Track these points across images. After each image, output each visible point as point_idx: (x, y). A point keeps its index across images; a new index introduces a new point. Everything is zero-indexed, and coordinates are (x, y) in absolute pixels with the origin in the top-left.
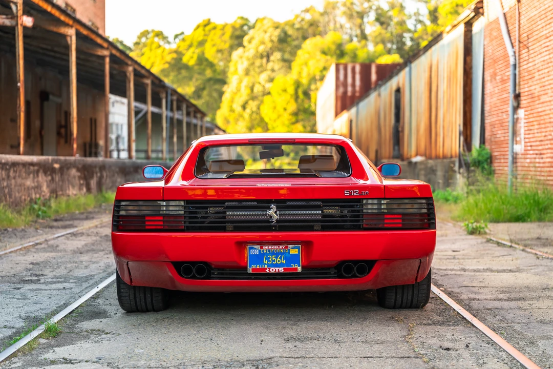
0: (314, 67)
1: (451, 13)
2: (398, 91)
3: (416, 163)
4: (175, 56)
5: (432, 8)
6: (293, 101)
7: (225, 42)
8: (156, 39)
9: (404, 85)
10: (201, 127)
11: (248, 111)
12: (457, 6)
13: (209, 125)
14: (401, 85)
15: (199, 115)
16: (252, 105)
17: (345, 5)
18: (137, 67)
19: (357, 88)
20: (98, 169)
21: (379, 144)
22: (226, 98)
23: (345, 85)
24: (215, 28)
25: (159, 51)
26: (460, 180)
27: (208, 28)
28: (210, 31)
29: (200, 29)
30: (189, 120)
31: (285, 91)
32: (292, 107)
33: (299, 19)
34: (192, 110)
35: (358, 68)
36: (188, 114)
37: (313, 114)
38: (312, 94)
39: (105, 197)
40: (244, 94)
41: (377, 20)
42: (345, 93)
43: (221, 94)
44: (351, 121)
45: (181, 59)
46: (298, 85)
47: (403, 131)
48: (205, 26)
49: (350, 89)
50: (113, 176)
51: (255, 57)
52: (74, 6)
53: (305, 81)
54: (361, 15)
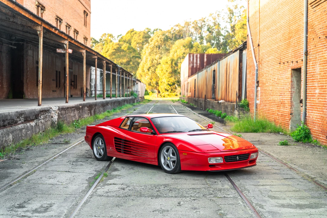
0: (180, 53)
1: (241, 28)
2: (214, 71)
3: (220, 103)
4: (118, 46)
5: (232, 26)
6: (170, 68)
7: (140, 40)
8: (110, 38)
9: (216, 69)
10: (131, 80)
11: (150, 71)
12: (243, 25)
13: (134, 79)
14: (215, 69)
15: (130, 76)
16: (152, 69)
17: (193, 23)
18: (107, 61)
19: (198, 65)
20: (94, 106)
21: (207, 92)
22: (141, 66)
23: (193, 63)
24: (136, 33)
25: (111, 44)
26: (236, 112)
27: (132, 33)
28: (134, 34)
29: (129, 34)
30: (126, 77)
31: (167, 63)
32: (170, 70)
33: (173, 30)
34: (127, 74)
35: (198, 56)
36: (126, 76)
37: (179, 73)
38: (179, 64)
39: (96, 117)
40: (149, 64)
41: (208, 30)
42: (193, 66)
43: (138, 64)
44: (195, 80)
45: (121, 47)
46: (172, 60)
47: (216, 88)
48: (131, 32)
49: (195, 65)
50: (99, 108)
51: (153, 47)
52: (78, 30)
53: (175, 58)
54: (201, 28)
